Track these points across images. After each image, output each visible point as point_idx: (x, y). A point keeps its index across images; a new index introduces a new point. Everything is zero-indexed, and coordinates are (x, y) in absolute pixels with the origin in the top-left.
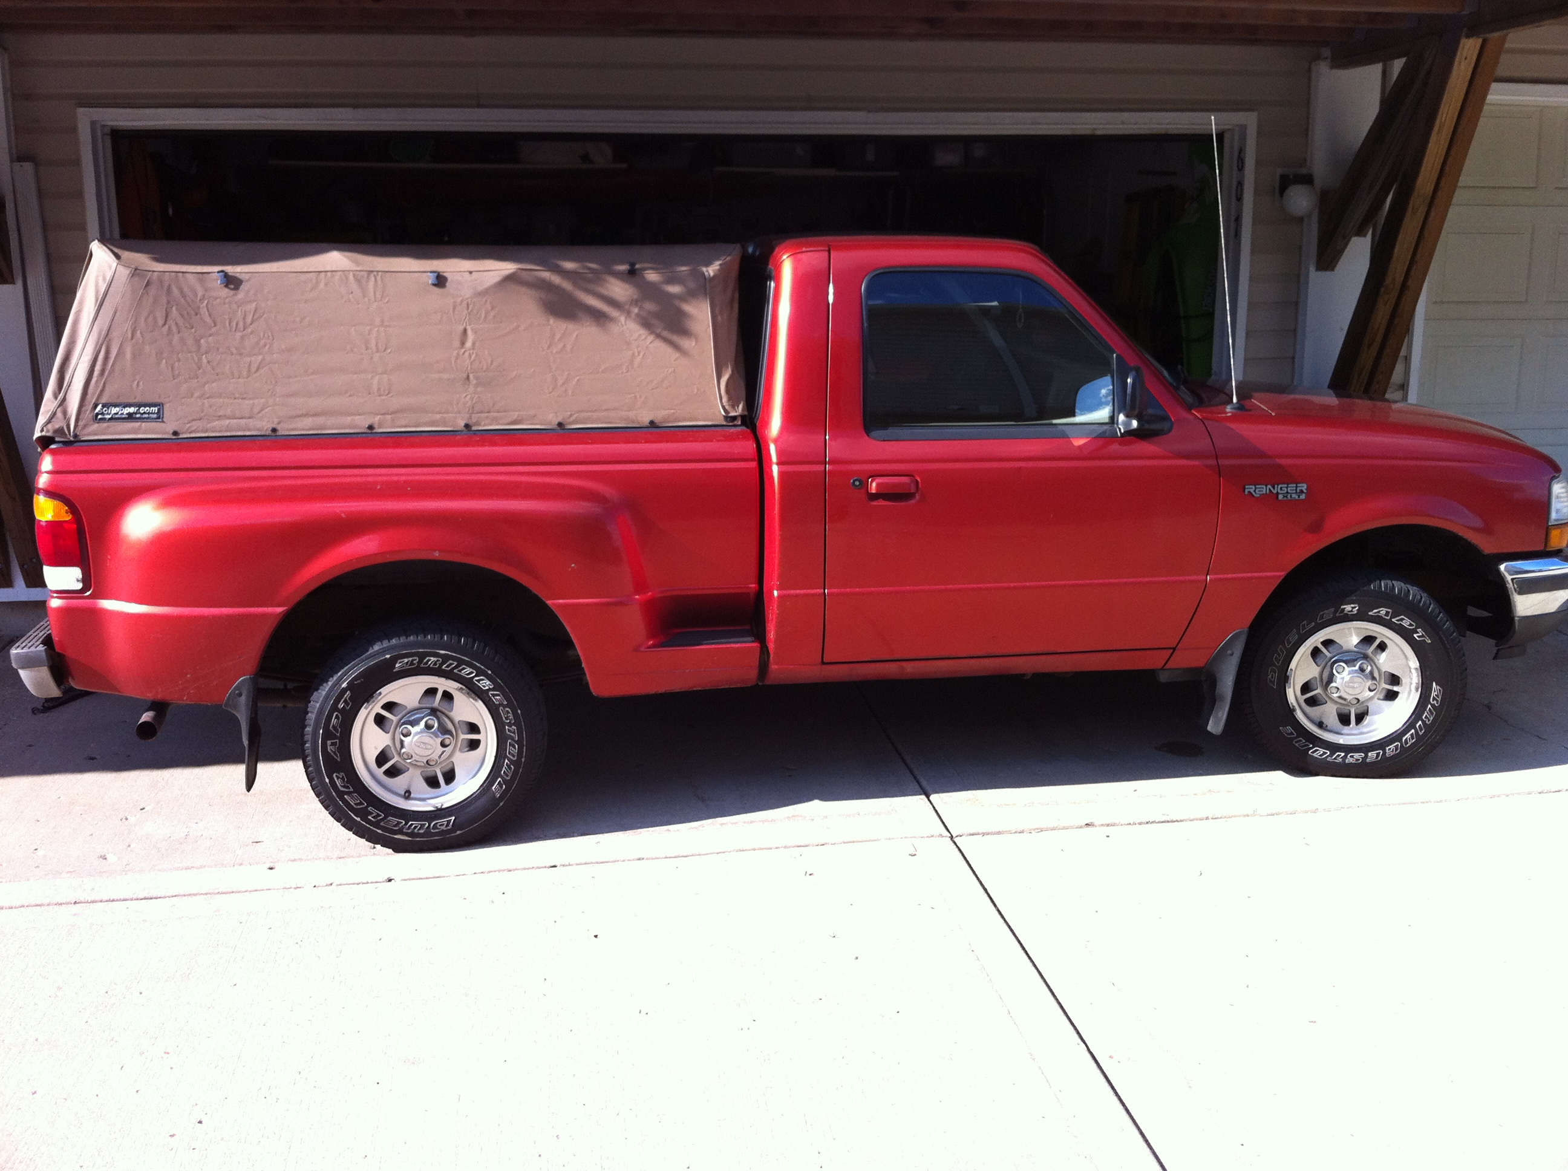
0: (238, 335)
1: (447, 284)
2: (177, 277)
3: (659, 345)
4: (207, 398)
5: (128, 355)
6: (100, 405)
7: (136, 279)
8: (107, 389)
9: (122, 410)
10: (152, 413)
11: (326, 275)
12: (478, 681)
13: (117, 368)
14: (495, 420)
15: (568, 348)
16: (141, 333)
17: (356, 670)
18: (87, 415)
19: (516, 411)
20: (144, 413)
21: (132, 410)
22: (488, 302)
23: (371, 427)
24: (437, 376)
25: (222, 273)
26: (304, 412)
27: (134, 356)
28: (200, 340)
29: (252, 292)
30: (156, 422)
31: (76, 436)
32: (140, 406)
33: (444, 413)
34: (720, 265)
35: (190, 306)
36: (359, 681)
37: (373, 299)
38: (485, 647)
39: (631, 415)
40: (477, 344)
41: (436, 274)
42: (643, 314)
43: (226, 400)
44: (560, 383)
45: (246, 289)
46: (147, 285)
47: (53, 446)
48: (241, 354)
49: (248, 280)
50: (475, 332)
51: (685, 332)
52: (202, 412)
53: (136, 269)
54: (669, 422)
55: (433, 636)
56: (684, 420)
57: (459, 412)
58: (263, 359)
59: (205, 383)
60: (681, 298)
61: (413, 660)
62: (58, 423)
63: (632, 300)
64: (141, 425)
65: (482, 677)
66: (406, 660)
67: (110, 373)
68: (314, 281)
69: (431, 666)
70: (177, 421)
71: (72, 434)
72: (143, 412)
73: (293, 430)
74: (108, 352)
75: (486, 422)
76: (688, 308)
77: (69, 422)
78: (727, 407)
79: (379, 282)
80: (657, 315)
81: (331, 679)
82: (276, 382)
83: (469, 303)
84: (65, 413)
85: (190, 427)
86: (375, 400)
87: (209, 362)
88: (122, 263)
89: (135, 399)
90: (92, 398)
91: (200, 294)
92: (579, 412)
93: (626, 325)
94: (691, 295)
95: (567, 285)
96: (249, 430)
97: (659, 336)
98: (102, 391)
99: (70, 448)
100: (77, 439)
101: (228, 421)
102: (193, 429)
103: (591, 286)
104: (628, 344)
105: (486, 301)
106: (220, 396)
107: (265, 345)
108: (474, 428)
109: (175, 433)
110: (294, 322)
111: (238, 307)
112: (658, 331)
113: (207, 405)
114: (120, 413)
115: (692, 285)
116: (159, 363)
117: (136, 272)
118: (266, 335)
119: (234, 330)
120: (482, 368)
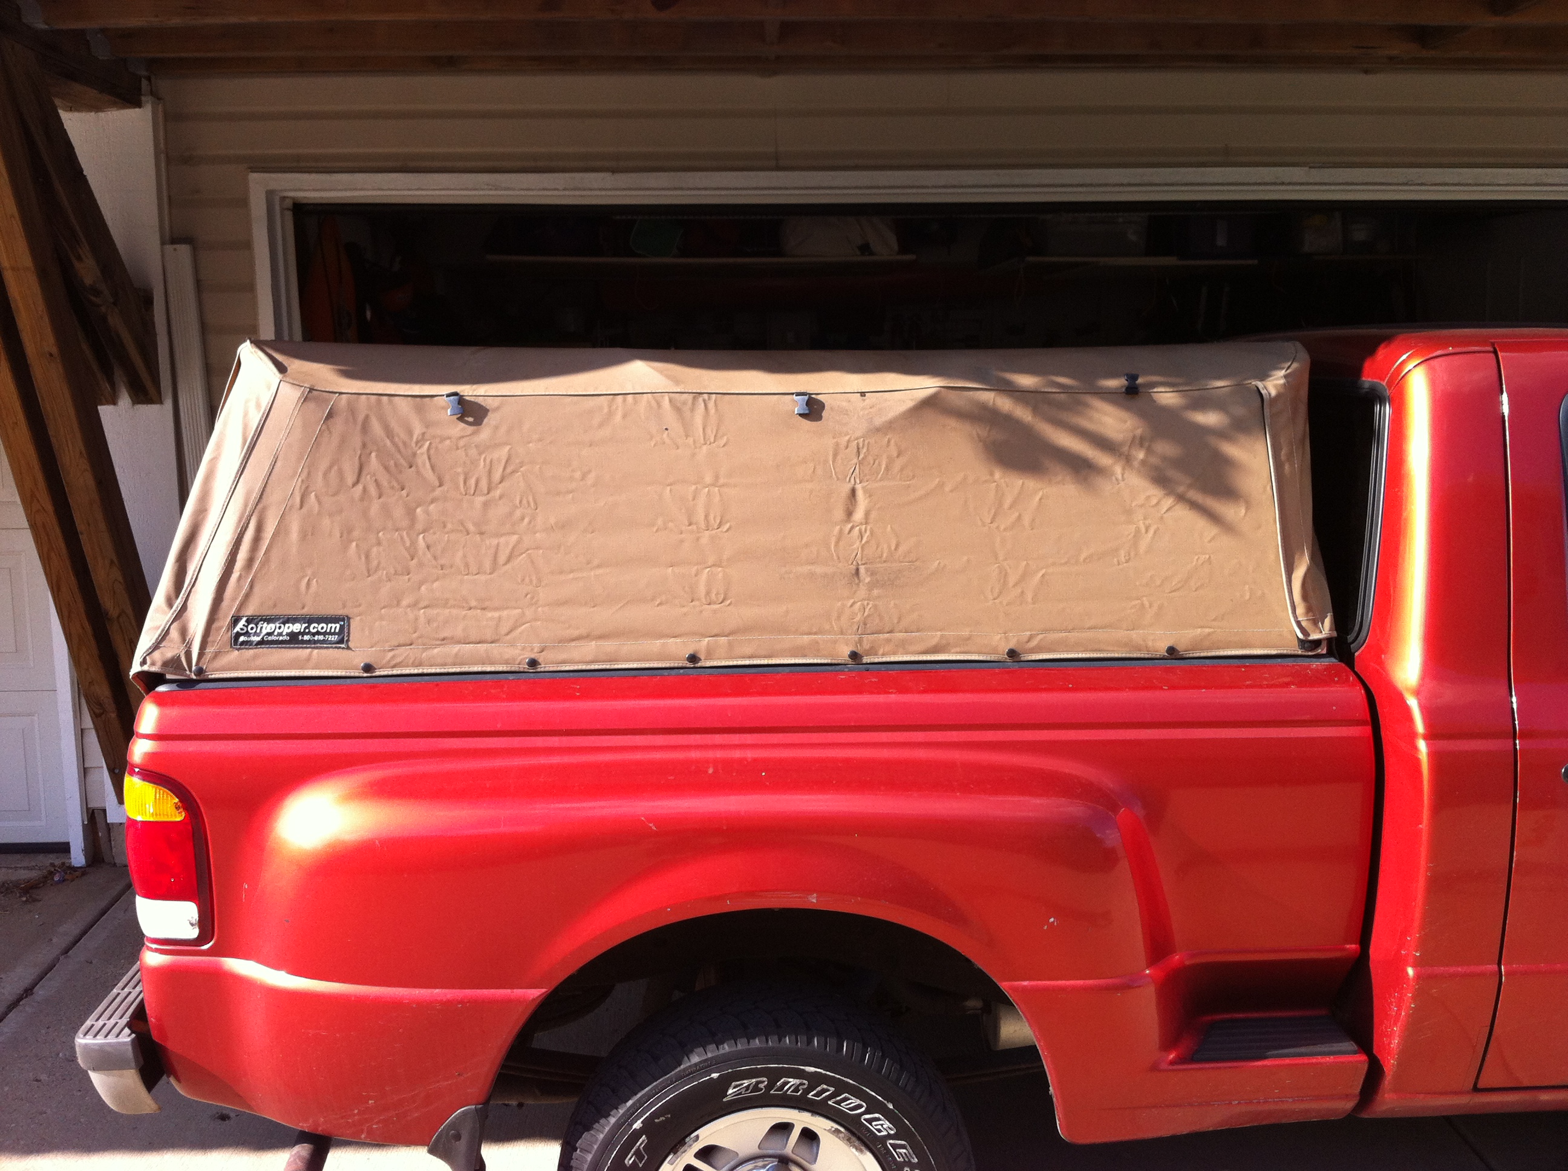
0: (479, 500)
1: (824, 414)
2: (379, 402)
3: (1182, 513)
4: (425, 607)
5: (294, 535)
6: (244, 619)
7: (311, 405)
8: (257, 589)
9: (280, 628)
10: (330, 633)
11: (624, 401)
12: (870, 1121)
13: (275, 555)
14: (902, 645)
15: (1026, 520)
16: (316, 497)
17: (659, 1099)
18: (222, 634)
19: (938, 631)
20: (318, 633)
21: (297, 627)
22: (892, 442)
23: (693, 658)
24: (806, 569)
25: (456, 397)
26: (583, 631)
27: (304, 536)
28: (415, 510)
29: (503, 430)
30: (336, 648)
31: (200, 671)
32: (310, 621)
33: (815, 634)
34: (1285, 377)
35: (399, 451)
36: (662, 1119)
37: (702, 441)
38: (883, 1057)
39: (1136, 636)
40: (873, 515)
41: (806, 398)
42: (1154, 460)
43: (455, 611)
44: (1012, 580)
45: (493, 423)
46: (330, 415)
47: (162, 689)
48: (482, 533)
49: (497, 409)
50: (869, 494)
51: (1228, 492)
52: (415, 632)
53: (311, 390)
54: (1203, 650)
55: (793, 1037)
56: (1228, 646)
57: (842, 633)
58: (519, 542)
59: (421, 583)
60: (1221, 434)
61: (758, 1083)
62: (172, 649)
63: (1134, 437)
64: (310, 654)
65: (877, 1115)
66: (746, 1083)
67: (263, 564)
68: (606, 410)
69: (789, 1093)
70: (372, 647)
71: (194, 668)
72: (315, 630)
73: (564, 662)
74: (259, 529)
75: (887, 649)
76: (1232, 450)
77: (189, 647)
78: (1304, 624)
79: (712, 411)
80: (1178, 464)
81: (613, 1112)
82: (539, 580)
83: (861, 445)
84: (184, 632)
85: (393, 657)
86: (701, 612)
87: (428, 547)
88: (288, 380)
89: (303, 608)
90: (231, 607)
91: (418, 430)
92: (1046, 631)
93: (1123, 480)
94: (1239, 428)
95: (1023, 414)
96: (492, 663)
97: (1181, 498)
98: (247, 596)
99: (190, 693)
100: (202, 677)
101: (457, 648)
102: (398, 660)
103: (1066, 416)
104: (1129, 512)
105: (889, 441)
106: (445, 604)
107: (523, 519)
108: (866, 660)
109: (368, 668)
110: (571, 479)
111: (480, 454)
112: (1181, 489)
113: (422, 620)
114: (276, 633)
115: (1240, 411)
116: (345, 548)
117: (311, 395)
118: (525, 502)
119: (472, 492)
120: (881, 557)
